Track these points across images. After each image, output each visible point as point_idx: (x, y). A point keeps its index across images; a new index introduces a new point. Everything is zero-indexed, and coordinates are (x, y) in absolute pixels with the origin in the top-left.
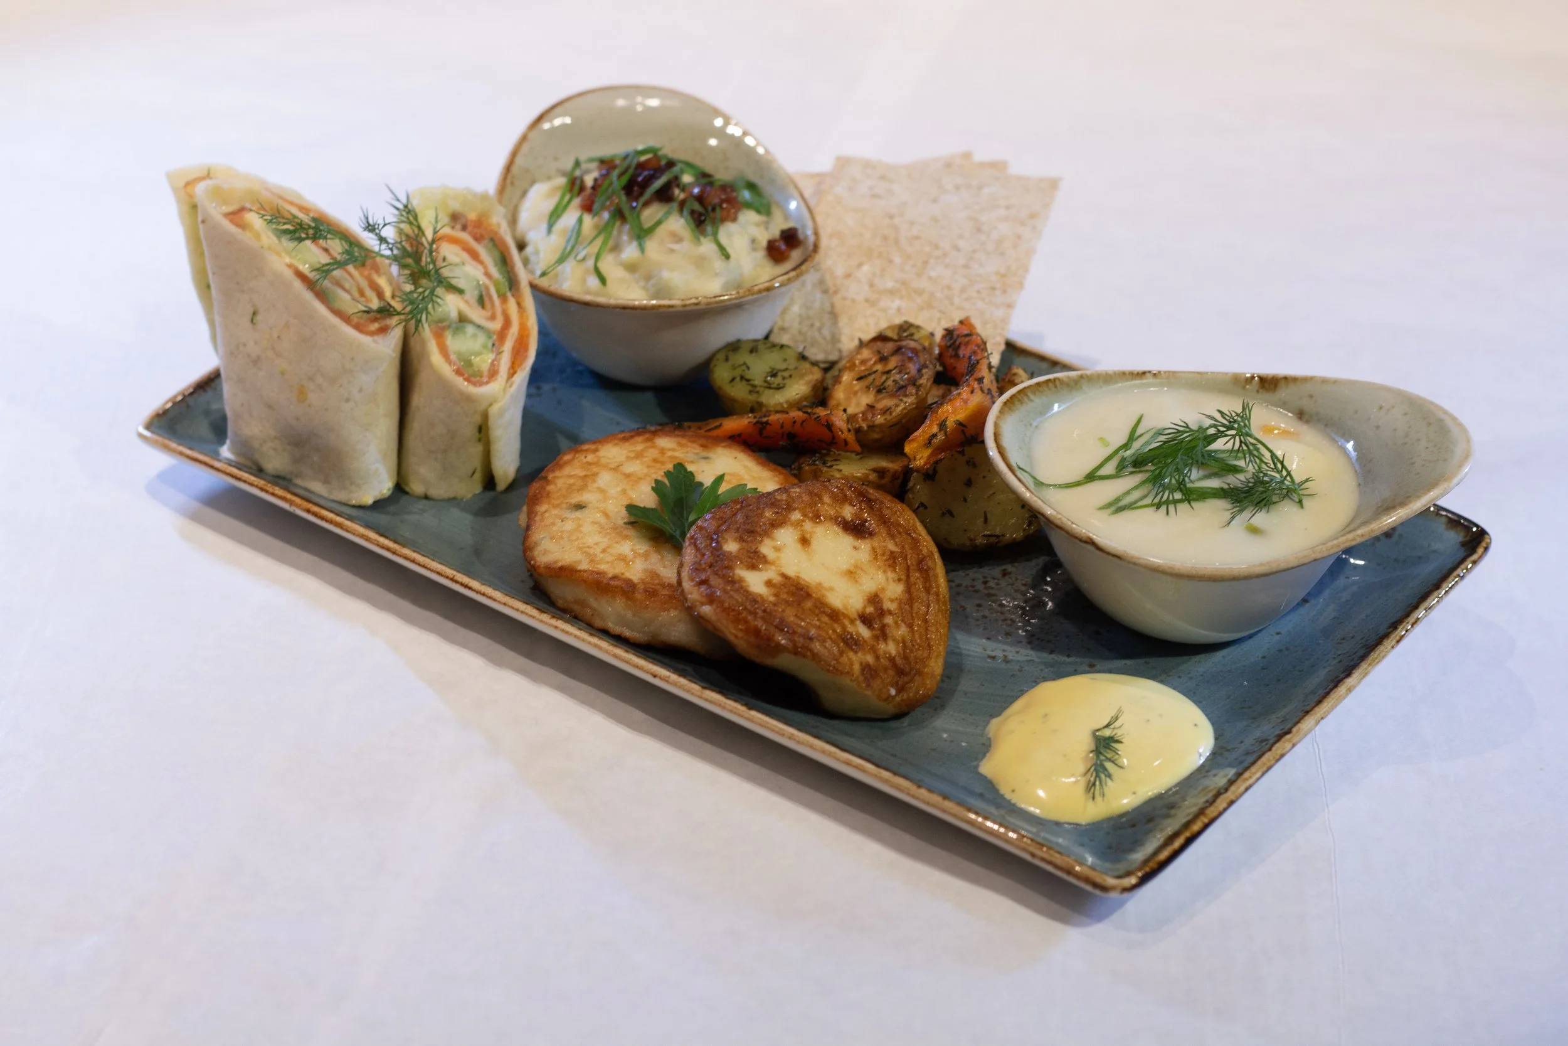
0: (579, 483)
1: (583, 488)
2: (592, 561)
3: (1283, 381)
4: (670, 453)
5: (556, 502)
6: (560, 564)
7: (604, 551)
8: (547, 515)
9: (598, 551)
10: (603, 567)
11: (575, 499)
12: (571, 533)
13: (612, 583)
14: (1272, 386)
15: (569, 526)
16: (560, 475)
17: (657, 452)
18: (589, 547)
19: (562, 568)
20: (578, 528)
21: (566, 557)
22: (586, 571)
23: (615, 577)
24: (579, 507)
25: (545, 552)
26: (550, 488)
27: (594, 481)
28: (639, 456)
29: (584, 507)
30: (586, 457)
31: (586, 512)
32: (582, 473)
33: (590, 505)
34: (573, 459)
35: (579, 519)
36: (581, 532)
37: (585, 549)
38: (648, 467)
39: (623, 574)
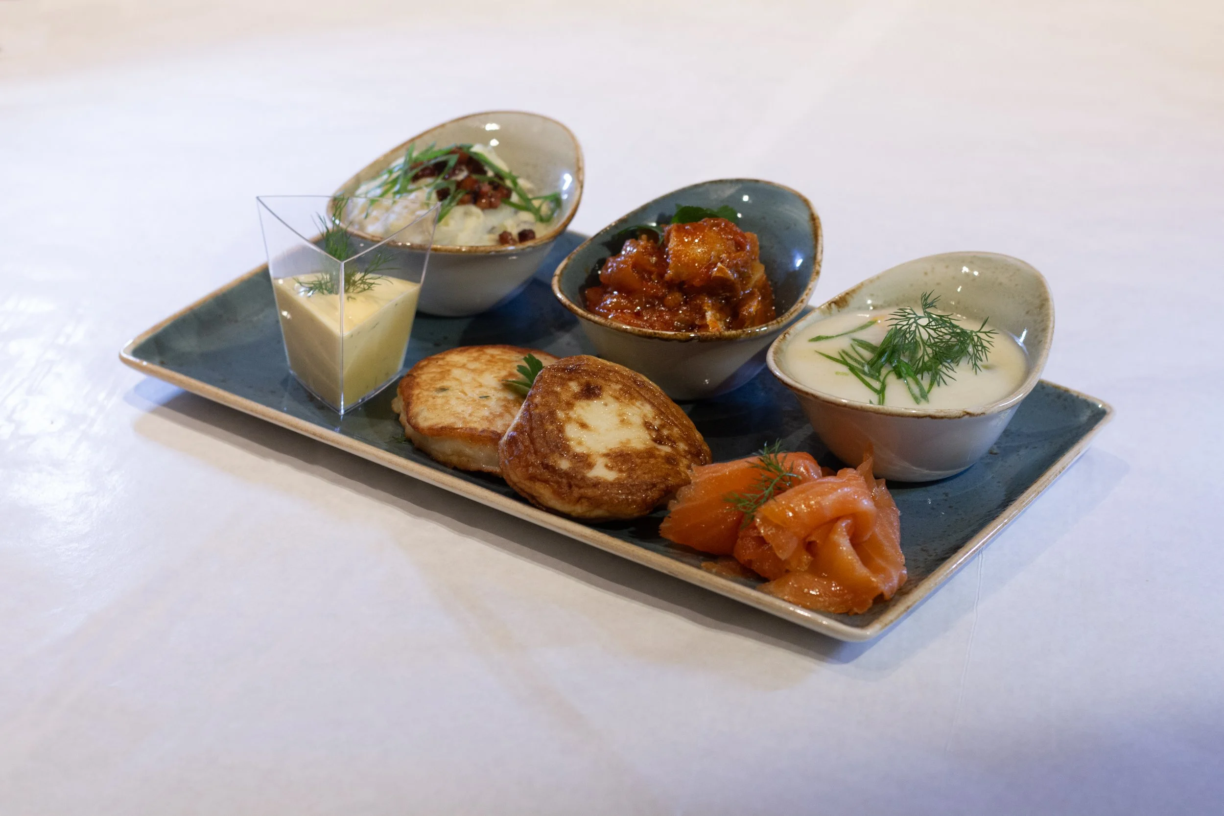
0: (438, 376)
1: (443, 378)
2: (464, 422)
3: (847, 296)
4: (498, 357)
5: (425, 388)
6: (440, 426)
7: (470, 415)
8: (421, 395)
9: (466, 416)
10: (473, 425)
11: (439, 385)
12: (442, 405)
13: (482, 434)
14: (845, 303)
15: (439, 401)
16: (422, 373)
17: (488, 356)
18: (458, 413)
19: (442, 428)
20: (447, 402)
21: (444, 421)
22: (461, 428)
23: (483, 431)
24: (443, 389)
25: (426, 419)
26: (418, 380)
27: (449, 375)
28: (476, 359)
29: (446, 390)
30: (437, 362)
31: (449, 393)
32: (439, 370)
33: (451, 389)
34: (428, 363)
35: (446, 397)
36: (449, 404)
37: (456, 415)
38: (486, 365)
39: (488, 428)
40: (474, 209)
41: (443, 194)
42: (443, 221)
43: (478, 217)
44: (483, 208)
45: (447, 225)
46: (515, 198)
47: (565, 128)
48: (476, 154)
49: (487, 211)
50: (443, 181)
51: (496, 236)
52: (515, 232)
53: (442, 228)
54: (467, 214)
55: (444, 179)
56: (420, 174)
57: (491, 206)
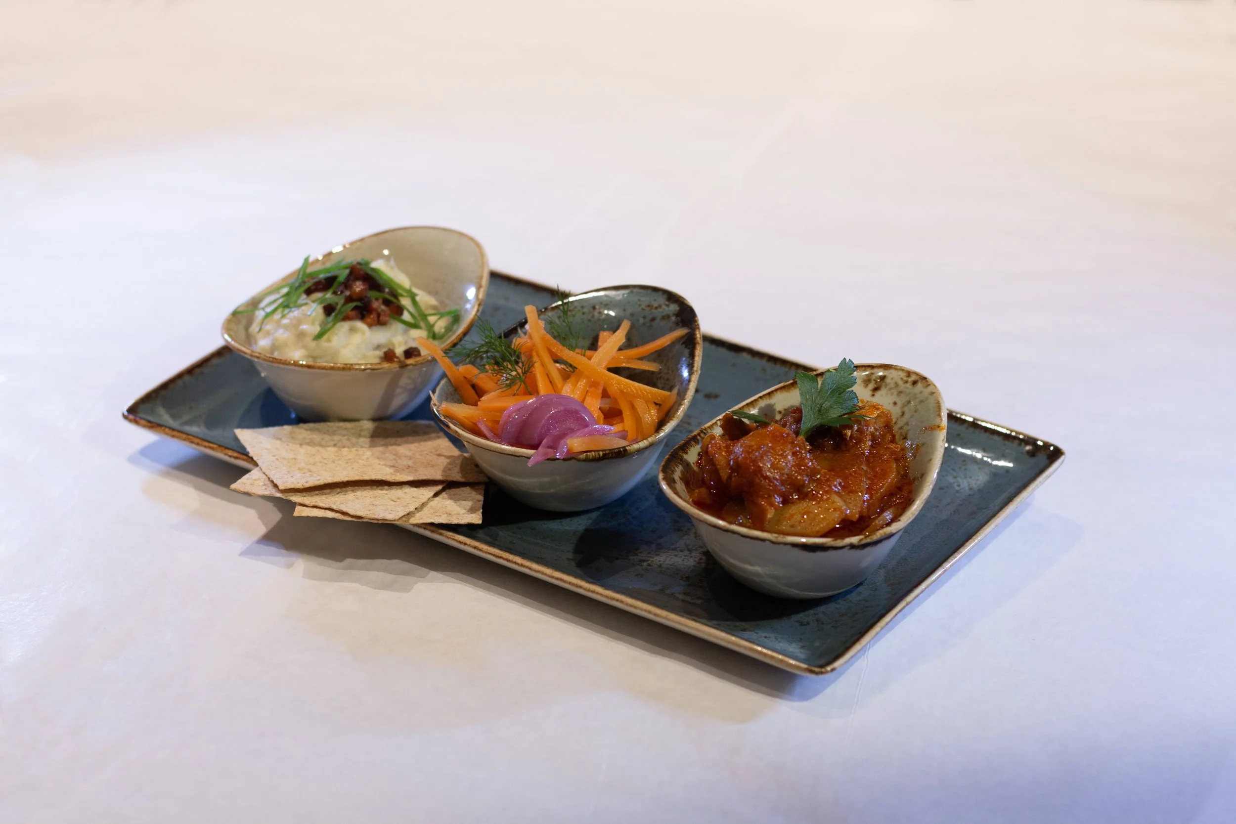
40: (359, 325)
41: (329, 310)
42: (325, 337)
43: (363, 333)
44: (370, 325)
45: (329, 340)
46: (406, 316)
47: (477, 245)
48: (373, 270)
49: (374, 328)
50: (333, 296)
51: (380, 353)
52: (399, 351)
53: (323, 342)
54: (352, 330)
55: (335, 293)
56: (313, 288)
57: (380, 322)
